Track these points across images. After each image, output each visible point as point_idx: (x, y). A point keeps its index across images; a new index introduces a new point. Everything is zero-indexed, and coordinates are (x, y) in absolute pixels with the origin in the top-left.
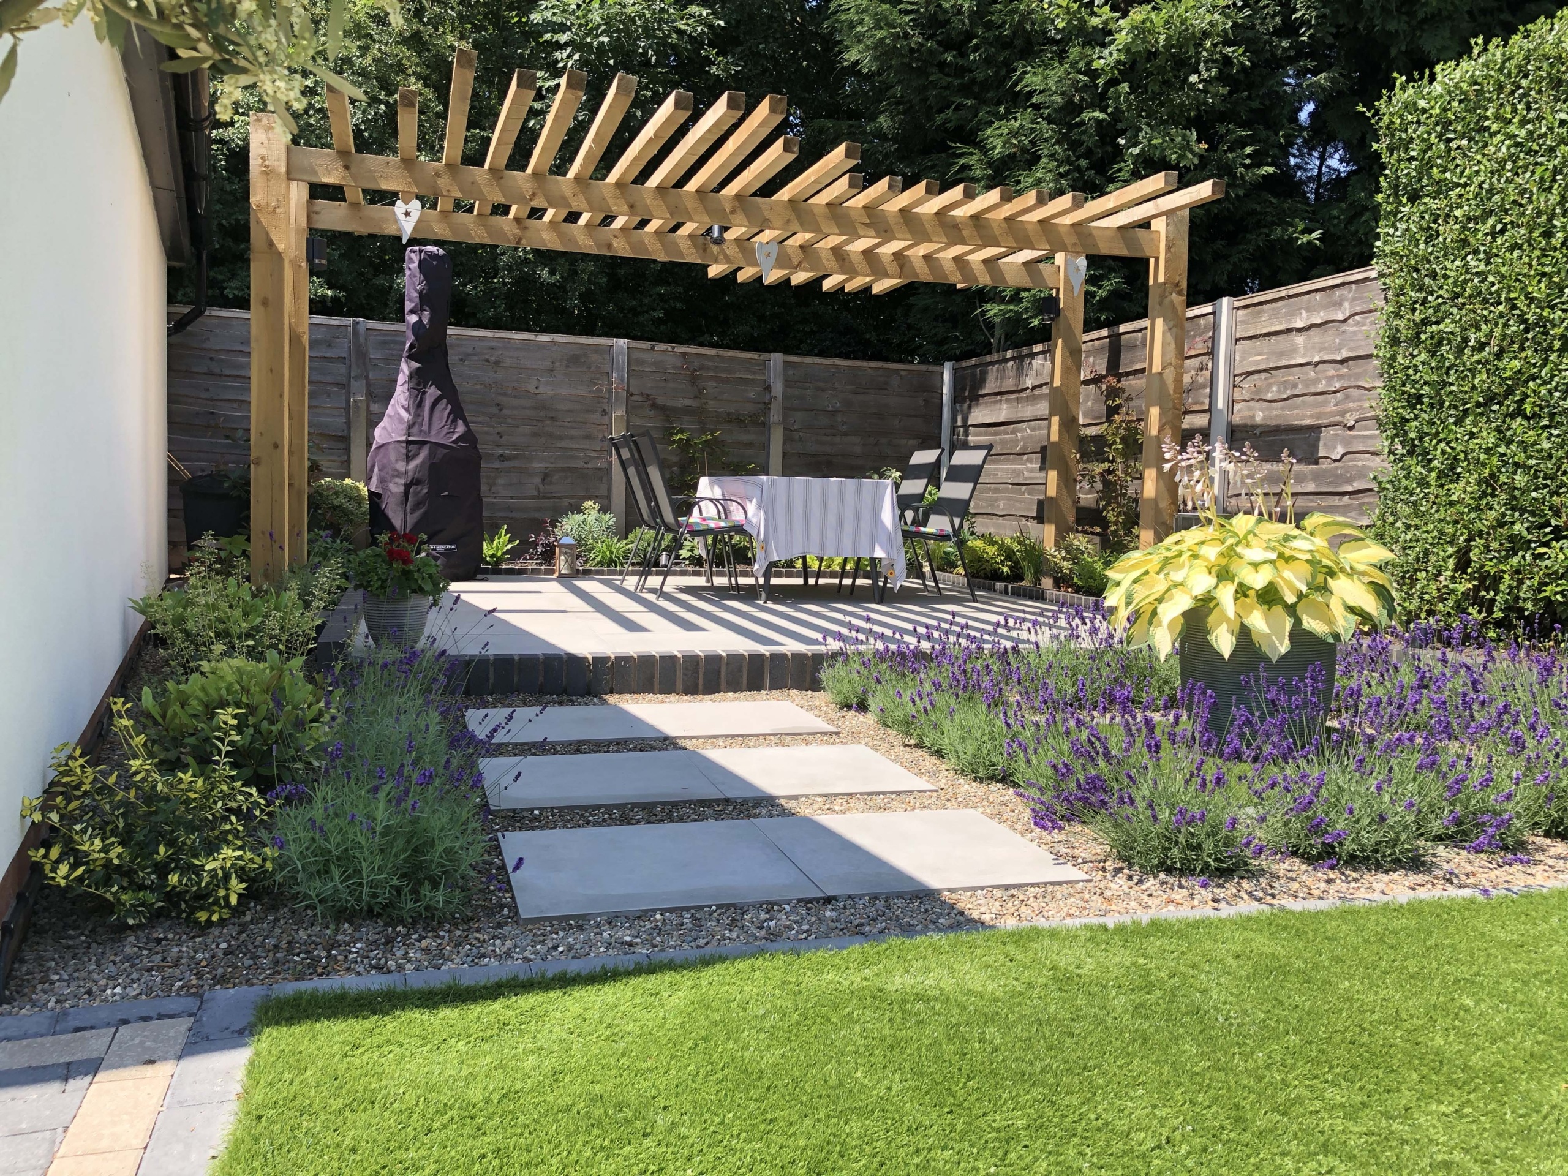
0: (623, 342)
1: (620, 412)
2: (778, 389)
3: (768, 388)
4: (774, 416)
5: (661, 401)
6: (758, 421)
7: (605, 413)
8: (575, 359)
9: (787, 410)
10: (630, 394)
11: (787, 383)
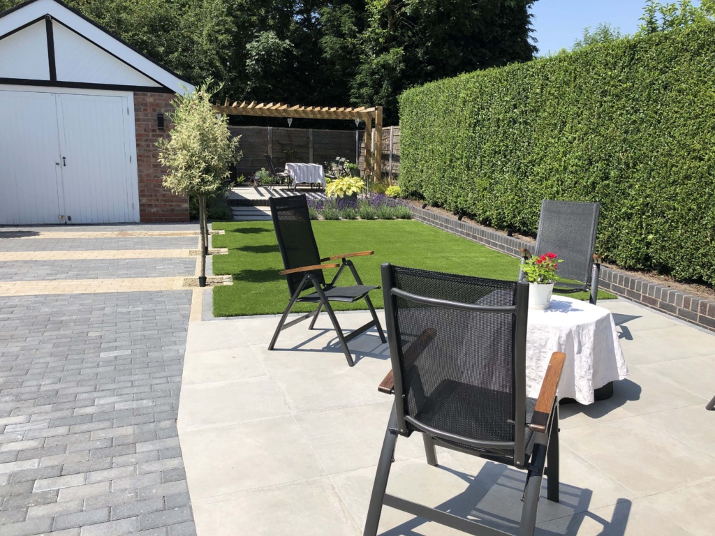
0: (270, 128)
1: (270, 145)
2: (311, 138)
3: (309, 138)
4: (310, 145)
5: (280, 142)
6: (306, 146)
7: (266, 146)
8: (259, 132)
9: (314, 143)
10: (272, 141)
11: (314, 137)
